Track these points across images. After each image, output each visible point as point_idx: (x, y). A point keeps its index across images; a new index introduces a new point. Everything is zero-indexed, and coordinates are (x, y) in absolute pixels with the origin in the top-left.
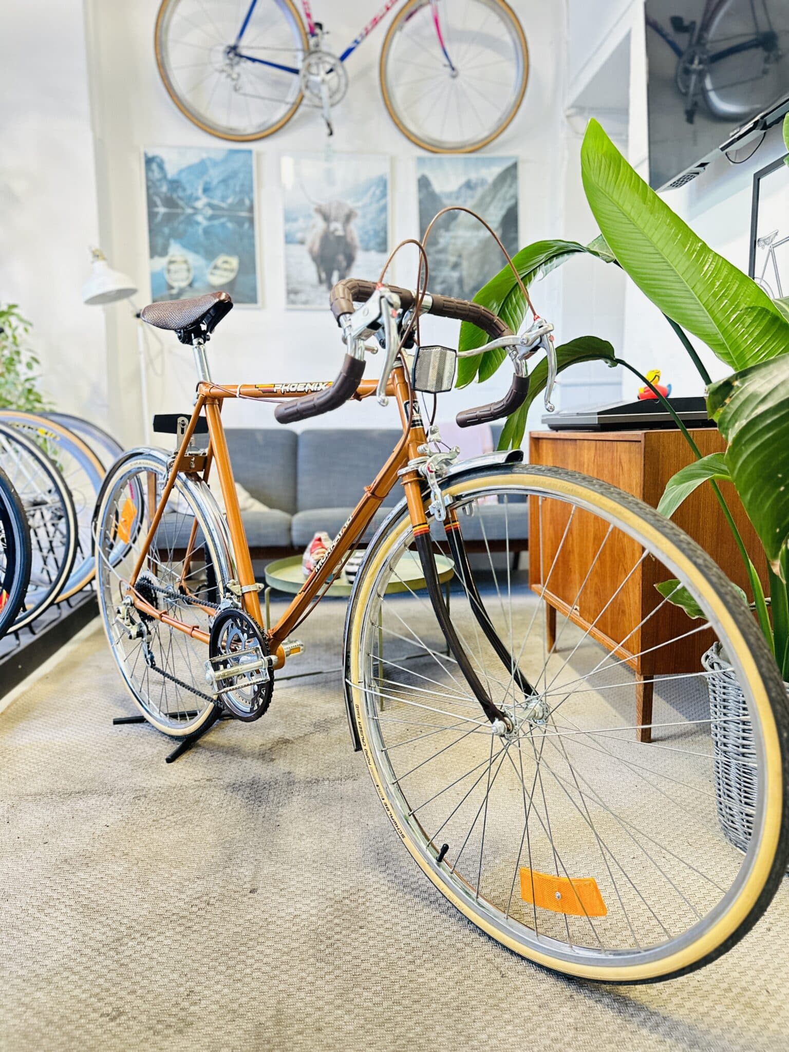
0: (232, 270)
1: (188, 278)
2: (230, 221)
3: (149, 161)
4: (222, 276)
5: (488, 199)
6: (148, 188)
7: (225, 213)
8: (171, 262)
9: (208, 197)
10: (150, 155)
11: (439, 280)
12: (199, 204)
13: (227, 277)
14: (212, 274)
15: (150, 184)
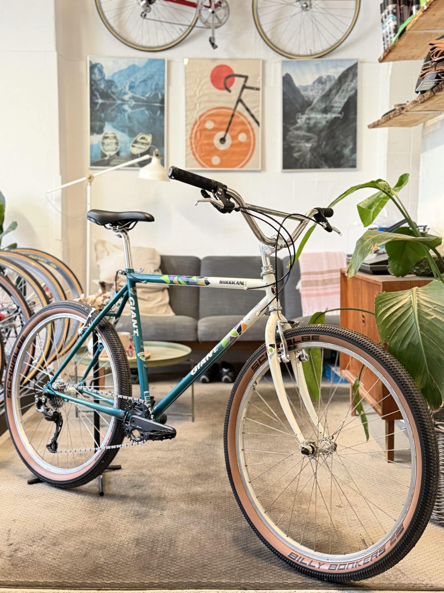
0: (148, 144)
1: (116, 149)
2: (147, 109)
3: (93, 67)
4: (140, 148)
5: (334, 92)
6: (91, 85)
7: (145, 104)
8: (106, 138)
9: (132, 92)
10: (94, 63)
11: (296, 149)
12: (126, 97)
13: (144, 149)
14: (133, 146)
15: (92, 83)
